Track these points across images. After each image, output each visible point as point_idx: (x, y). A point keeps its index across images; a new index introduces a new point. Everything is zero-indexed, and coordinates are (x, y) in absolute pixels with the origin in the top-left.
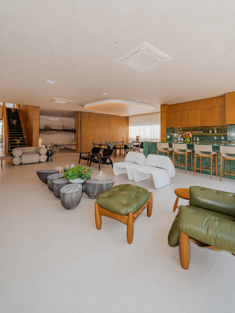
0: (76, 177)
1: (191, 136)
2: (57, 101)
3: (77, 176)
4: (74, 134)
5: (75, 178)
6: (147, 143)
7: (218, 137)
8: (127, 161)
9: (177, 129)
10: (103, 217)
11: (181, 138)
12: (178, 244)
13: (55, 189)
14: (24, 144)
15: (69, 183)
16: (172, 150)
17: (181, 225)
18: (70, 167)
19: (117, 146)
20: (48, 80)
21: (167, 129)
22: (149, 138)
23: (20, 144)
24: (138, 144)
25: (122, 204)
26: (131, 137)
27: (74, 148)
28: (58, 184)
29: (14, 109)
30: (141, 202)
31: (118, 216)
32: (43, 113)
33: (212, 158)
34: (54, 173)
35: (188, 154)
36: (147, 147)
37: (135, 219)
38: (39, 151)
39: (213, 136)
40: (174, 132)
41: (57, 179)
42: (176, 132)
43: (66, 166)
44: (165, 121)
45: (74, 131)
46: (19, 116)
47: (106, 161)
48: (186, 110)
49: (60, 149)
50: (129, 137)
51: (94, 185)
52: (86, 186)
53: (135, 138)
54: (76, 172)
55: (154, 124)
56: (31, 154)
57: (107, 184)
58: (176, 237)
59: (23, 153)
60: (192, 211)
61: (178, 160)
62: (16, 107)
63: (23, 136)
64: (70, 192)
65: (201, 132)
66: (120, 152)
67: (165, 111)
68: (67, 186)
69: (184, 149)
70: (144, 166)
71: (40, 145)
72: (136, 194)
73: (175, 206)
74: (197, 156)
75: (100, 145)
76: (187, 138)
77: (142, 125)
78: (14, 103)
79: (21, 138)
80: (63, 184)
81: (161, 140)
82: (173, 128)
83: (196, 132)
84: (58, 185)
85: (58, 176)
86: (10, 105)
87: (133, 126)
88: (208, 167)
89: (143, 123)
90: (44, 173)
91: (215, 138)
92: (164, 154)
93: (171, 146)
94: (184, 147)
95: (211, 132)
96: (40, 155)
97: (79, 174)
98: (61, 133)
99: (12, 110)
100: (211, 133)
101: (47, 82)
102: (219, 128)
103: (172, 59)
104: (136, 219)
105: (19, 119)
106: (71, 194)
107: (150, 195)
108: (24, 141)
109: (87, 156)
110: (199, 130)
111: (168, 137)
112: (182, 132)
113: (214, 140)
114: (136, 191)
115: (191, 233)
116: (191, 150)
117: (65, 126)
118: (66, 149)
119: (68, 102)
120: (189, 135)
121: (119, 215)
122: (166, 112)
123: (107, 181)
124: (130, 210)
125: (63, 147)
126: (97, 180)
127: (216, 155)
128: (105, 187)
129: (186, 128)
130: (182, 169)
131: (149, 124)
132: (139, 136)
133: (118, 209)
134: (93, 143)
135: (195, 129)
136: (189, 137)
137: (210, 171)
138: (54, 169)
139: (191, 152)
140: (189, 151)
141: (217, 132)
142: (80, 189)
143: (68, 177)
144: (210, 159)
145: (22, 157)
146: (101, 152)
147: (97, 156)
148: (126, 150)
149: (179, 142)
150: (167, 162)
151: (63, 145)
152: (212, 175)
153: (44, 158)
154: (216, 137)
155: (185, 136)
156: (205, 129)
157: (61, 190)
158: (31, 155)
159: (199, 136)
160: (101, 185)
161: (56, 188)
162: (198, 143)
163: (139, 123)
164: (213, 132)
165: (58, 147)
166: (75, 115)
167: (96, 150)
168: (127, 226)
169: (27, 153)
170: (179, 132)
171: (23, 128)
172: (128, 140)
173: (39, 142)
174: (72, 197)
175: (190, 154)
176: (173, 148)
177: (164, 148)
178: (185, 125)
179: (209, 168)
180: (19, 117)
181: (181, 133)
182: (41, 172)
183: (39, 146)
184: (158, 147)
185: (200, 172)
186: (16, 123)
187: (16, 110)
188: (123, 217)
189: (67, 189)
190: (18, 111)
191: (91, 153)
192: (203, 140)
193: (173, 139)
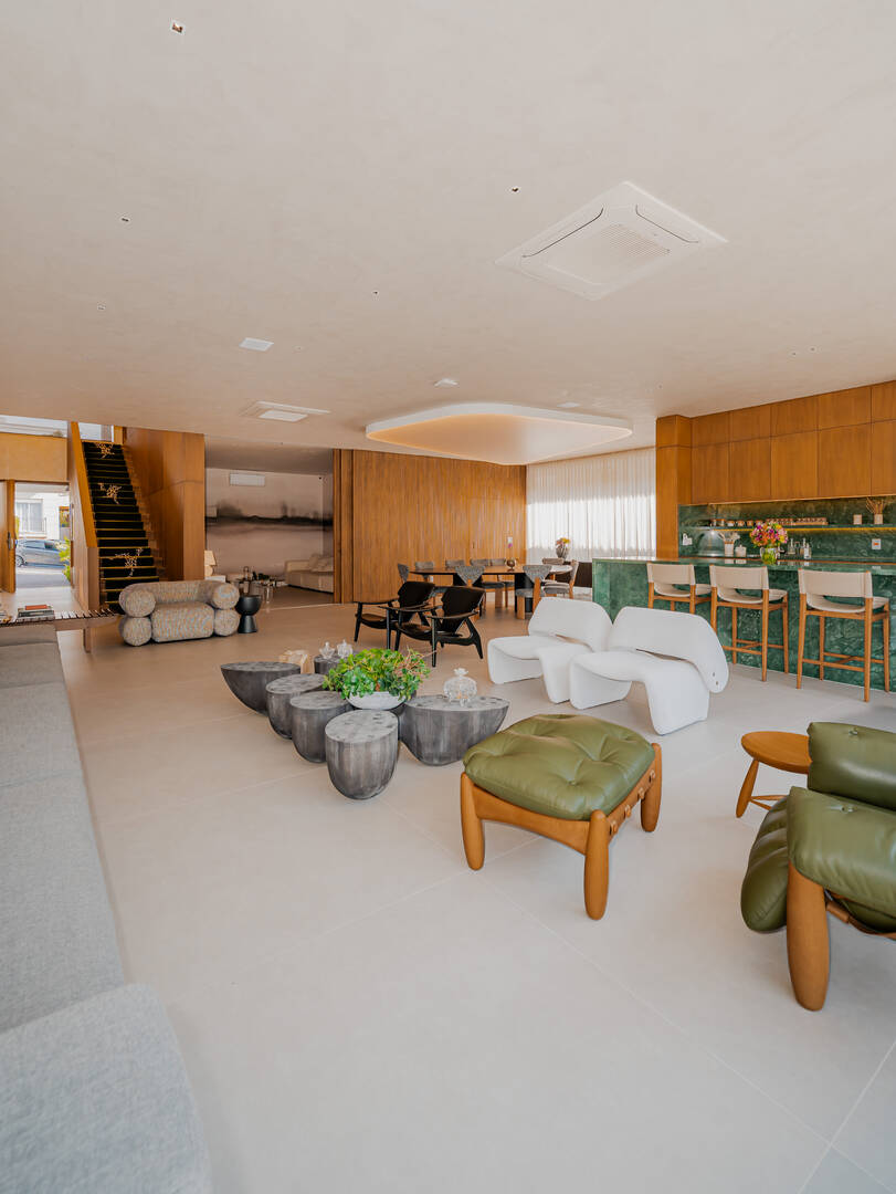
0: (371, 687)
1: (783, 535)
2: (270, 412)
3: (376, 682)
4: (321, 534)
5: (368, 691)
6: (605, 564)
7: (890, 539)
8: (538, 633)
9: (720, 510)
10: (489, 826)
11: (737, 544)
12: (782, 920)
13: (302, 727)
14: (153, 572)
15: (347, 708)
16: (708, 591)
17: (805, 855)
18: (336, 652)
19: (486, 579)
20: (247, 339)
21: (682, 511)
22: (605, 548)
23: (137, 573)
24: (568, 569)
25: (563, 781)
26: (537, 544)
27: (326, 584)
28: (312, 711)
29: (107, 446)
30: (625, 776)
31: (547, 821)
32: (215, 458)
33: (870, 622)
34: (285, 674)
35: (773, 606)
36: (607, 580)
37: (611, 832)
38: (209, 594)
39: (867, 538)
40: (708, 523)
41: (302, 693)
42: (719, 521)
43: (321, 650)
44: (674, 481)
45: (326, 524)
46: (126, 469)
47: (458, 632)
48: (759, 438)
49: (276, 588)
50: (530, 545)
51: (438, 715)
52: (409, 718)
53: (553, 546)
54: (371, 669)
55: (625, 492)
56: (186, 606)
57: (484, 715)
58: (774, 899)
59: (159, 604)
60: (840, 808)
61: (731, 631)
62: (114, 438)
63: (145, 543)
64: (361, 738)
65: (818, 523)
66: (498, 598)
67: (676, 443)
68: (346, 716)
69: (756, 586)
70: (606, 650)
71: (208, 572)
72: (603, 747)
73: (745, 797)
74: (808, 613)
75: (426, 574)
76: (765, 547)
77: (577, 497)
78: (105, 424)
79: (140, 549)
80: (328, 710)
81: (659, 553)
82: (702, 508)
83: (799, 523)
84: (309, 713)
85: (304, 683)
86: (91, 432)
87: (543, 499)
88: (855, 656)
89: (585, 490)
90: (250, 673)
91: (877, 544)
92: (672, 605)
93: (702, 574)
94: (757, 578)
95: (858, 519)
96: (216, 609)
97: (381, 677)
98: (273, 529)
99: (100, 450)
100: (859, 526)
101: (243, 345)
102: (892, 506)
103: (726, 241)
104: (615, 832)
105: (129, 481)
106: (368, 745)
107: (654, 754)
108: (151, 562)
109: (384, 613)
110: (810, 515)
111: (687, 541)
112: (741, 524)
113: (870, 551)
114: (604, 739)
115: (843, 883)
116: (784, 593)
117: (289, 506)
118: (296, 591)
119: (310, 416)
120: (773, 532)
121: (554, 821)
122: (678, 446)
123: (483, 704)
124: (595, 803)
125: (283, 584)
126: (445, 698)
127: (886, 608)
128: (476, 723)
129: (758, 507)
130: (745, 663)
131: (605, 494)
132: (567, 541)
133: (552, 798)
134: (400, 566)
135: (795, 510)
136: (777, 541)
137: (860, 670)
138: (282, 659)
139: (785, 600)
140: (775, 594)
141: (886, 521)
142: (392, 729)
143: (345, 687)
144: (861, 624)
145: (156, 616)
146: (437, 600)
147: (420, 614)
148: (521, 590)
149: (730, 561)
150: (699, 636)
151: (283, 574)
152: (871, 686)
153: (228, 621)
154: (879, 541)
155: (760, 539)
156: (838, 510)
157: (327, 732)
158: (186, 610)
159: (810, 538)
160: (463, 718)
161: (305, 723)
162: (807, 564)
163: (566, 491)
164: (867, 520)
165: (267, 582)
166: (330, 462)
167: (414, 593)
168: (583, 857)
169: (170, 603)
170: (731, 524)
171: (143, 513)
172: (524, 554)
173: (206, 566)
174: (369, 757)
175: (778, 606)
176: (714, 584)
177: (674, 585)
178: (754, 495)
179: (857, 659)
180: (127, 475)
181: (736, 527)
182: (238, 668)
183: (206, 579)
184: (651, 580)
185: (817, 676)
186: (119, 495)
187: (116, 448)
188: (570, 825)
189: (351, 728)
190: (121, 451)
191: (396, 604)
192: (825, 554)
193: (706, 549)
